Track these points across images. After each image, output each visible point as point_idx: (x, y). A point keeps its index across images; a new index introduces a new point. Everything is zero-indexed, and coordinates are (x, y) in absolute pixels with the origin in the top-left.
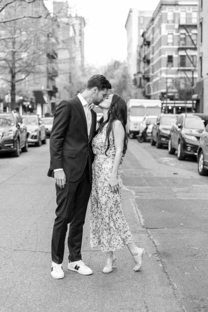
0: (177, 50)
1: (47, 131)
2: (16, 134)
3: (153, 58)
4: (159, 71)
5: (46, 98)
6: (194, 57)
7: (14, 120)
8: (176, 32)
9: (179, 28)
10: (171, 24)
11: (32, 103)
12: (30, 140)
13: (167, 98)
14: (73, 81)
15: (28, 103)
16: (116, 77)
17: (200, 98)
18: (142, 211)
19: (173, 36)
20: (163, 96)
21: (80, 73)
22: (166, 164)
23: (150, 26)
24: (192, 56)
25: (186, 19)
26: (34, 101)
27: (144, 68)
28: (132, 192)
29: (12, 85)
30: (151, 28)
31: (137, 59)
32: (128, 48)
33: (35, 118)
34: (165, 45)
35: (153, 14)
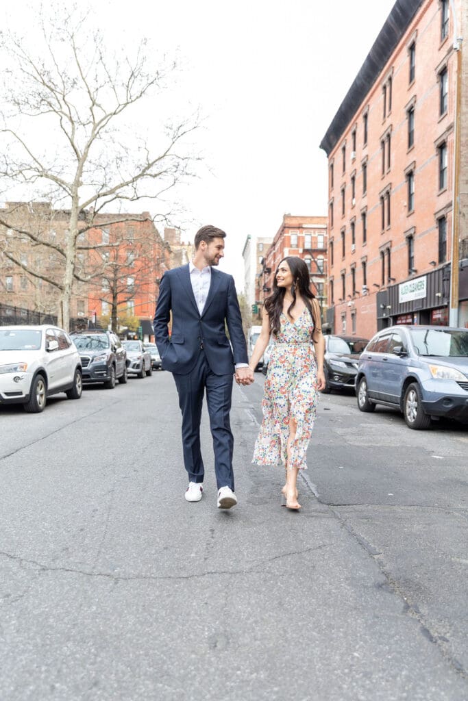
1: (153, 362)
2: (111, 359)
6: (321, 285)
9: (303, 253)
10: (294, 248)
11: (137, 333)
12: (130, 369)
15: (134, 334)
17: (331, 326)
23: (270, 252)
24: (319, 284)
25: (311, 243)
26: (140, 331)
29: (112, 308)
30: (272, 254)
31: (256, 289)
32: (245, 278)
35: (274, 239)
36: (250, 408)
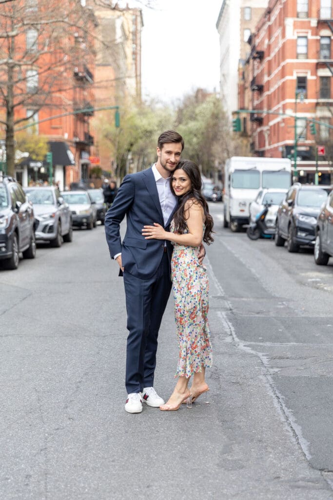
0: (314, 67)
1: (73, 216)
2: (11, 223)
3: (268, 82)
4: (280, 105)
5: (71, 155)
7: (7, 197)
8: (312, 35)
9: (317, 27)
10: (303, 19)
11: (45, 164)
12: (39, 234)
13: (295, 155)
14: (122, 124)
15: (39, 164)
16: (199, 118)
18: (297, 413)
19: (308, 40)
20: (288, 152)
21: (134, 110)
22: (315, 285)
23: (264, 24)
25: (332, 9)
26: (50, 160)
27: (252, 100)
28: (262, 357)
29: (7, 129)
30: (266, 27)
31: (238, 85)
32: (222, 65)
33: (51, 191)
34: (293, 58)
35: (269, 2)
36: (226, 309)
